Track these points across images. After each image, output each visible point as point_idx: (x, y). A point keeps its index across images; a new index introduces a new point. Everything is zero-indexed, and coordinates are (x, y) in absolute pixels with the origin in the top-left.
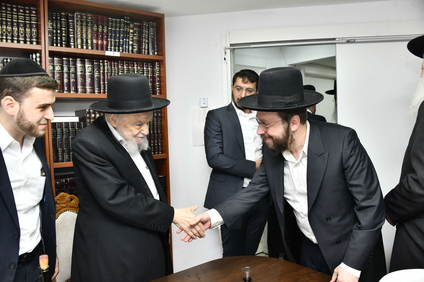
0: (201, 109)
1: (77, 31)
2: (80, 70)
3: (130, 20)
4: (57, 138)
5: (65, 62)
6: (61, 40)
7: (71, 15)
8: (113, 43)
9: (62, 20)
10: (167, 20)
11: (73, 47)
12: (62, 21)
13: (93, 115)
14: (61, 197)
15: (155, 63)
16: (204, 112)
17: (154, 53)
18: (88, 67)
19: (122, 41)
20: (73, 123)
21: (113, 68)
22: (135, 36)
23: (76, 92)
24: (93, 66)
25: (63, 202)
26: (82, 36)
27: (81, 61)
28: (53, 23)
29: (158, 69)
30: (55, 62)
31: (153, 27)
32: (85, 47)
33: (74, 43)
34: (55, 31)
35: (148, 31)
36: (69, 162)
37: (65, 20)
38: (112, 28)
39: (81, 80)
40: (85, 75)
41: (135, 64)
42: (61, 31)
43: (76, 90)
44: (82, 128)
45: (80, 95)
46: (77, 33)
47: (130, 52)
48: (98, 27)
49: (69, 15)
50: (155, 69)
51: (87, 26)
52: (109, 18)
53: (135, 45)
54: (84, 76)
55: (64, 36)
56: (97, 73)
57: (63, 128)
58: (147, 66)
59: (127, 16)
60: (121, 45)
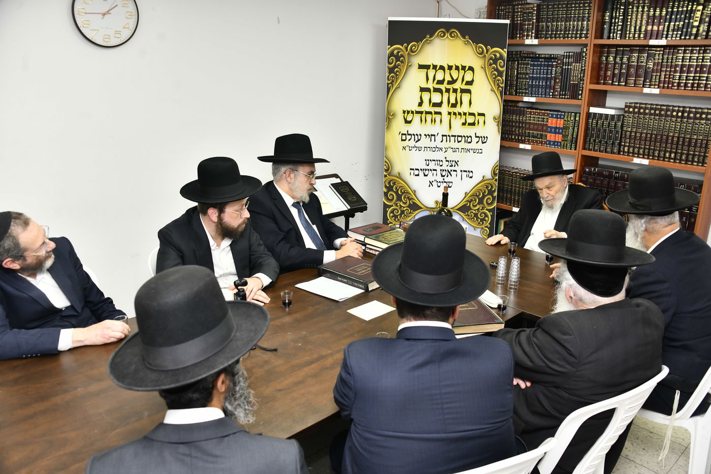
6: (617, 29)
8: (670, 27)
12: (621, 9)
13: (631, 110)
18: (641, 57)
19: (682, 23)
28: (612, 12)
32: (637, 37)
37: (624, 8)
38: (672, 8)
42: (619, 19)
43: (625, 82)
47: (693, 38)
48: (655, 11)
51: (643, 11)
55: (620, 25)
56: (649, 63)
60: (680, 29)
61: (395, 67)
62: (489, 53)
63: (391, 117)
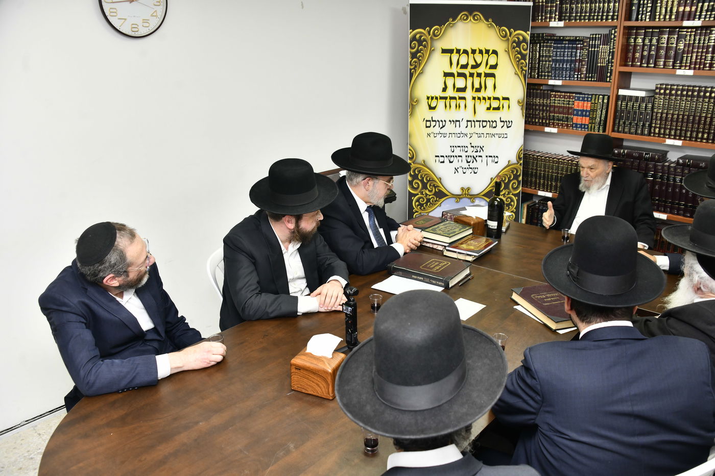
6: (646, 10)
13: (662, 91)
18: (671, 38)
24: (677, 36)
26: (666, 5)
32: (668, 19)
33: (659, 12)
34: (641, 2)
42: (648, 1)
43: (654, 63)
44: (646, 103)
46: (662, 2)
55: (649, 7)
56: (680, 45)
61: (418, 51)
62: (512, 36)
63: (414, 104)
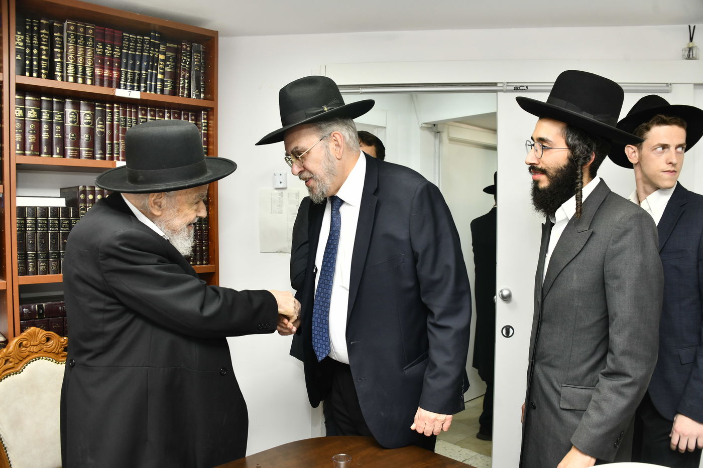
0: (276, 191)
1: (67, 52)
2: (71, 119)
3: (160, 39)
4: (26, 233)
5: (44, 105)
6: (39, 65)
7: (59, 25)
8: (129, 76)
9: (42, 31)
10: (222, 42)
11: (59, 79)
12: (42, 33)
13: (91, 197)
14: (30, 334)
15: (200, 113)
16: (280, 197)
17: (198, 96)
18: (85, 115)
19: (144, 72)
20: (55, 210)
21: (127, 117)
22: (168, 65)
23: (62, 156)
24: (93, 113)
25: (32, 343)
26: (76, 61)
27: (73, 103)
28: (25, 37)
29: (204, 123)
30: (27, 103)
31: (198, 52)
32: (80, 80)
33: (62, 72)
34: (28, 51)
35: (190, 58)
36: (46, 274)
37: (48, 33)
38: (129, 49)
39: (72, 136)
40: (80, 127)
41: (166, 112)
42: (40, 50)
43: (63, 153)
44: (70, 217)
45: (69, 161)
46: (67, 56)
47: (159, 93)
48: (104, 48)
49: (55, 24)
50: (200, 123)
51: (85, 45)
52: (124, 34)
53: (167, 81)
54: (77, 130)
55: (45, 60)
56: (99, 126)
57: (36, 217)
58: (186, 117)
59: (155, 32)
60: (143, 81)
